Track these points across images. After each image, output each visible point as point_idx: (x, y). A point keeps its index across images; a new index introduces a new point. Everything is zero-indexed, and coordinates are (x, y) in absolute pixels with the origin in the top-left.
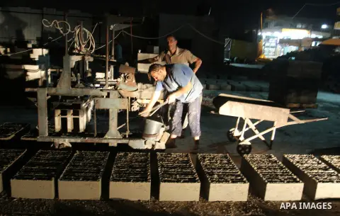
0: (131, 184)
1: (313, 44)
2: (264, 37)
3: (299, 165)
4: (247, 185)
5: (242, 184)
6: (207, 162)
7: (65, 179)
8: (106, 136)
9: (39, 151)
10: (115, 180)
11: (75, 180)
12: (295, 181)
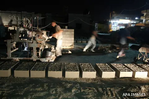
0: (55, 72)
1: (132, 25)
2: (112, 23)
3: (115, 67)
4: (96, 72)
5: (94, 72)
6: (83, 66)
7: (32, 70)
8: (32, 57)
9: (23, 62)
10: (49, 71)
11: (36, 70)
12: (113, 71)
